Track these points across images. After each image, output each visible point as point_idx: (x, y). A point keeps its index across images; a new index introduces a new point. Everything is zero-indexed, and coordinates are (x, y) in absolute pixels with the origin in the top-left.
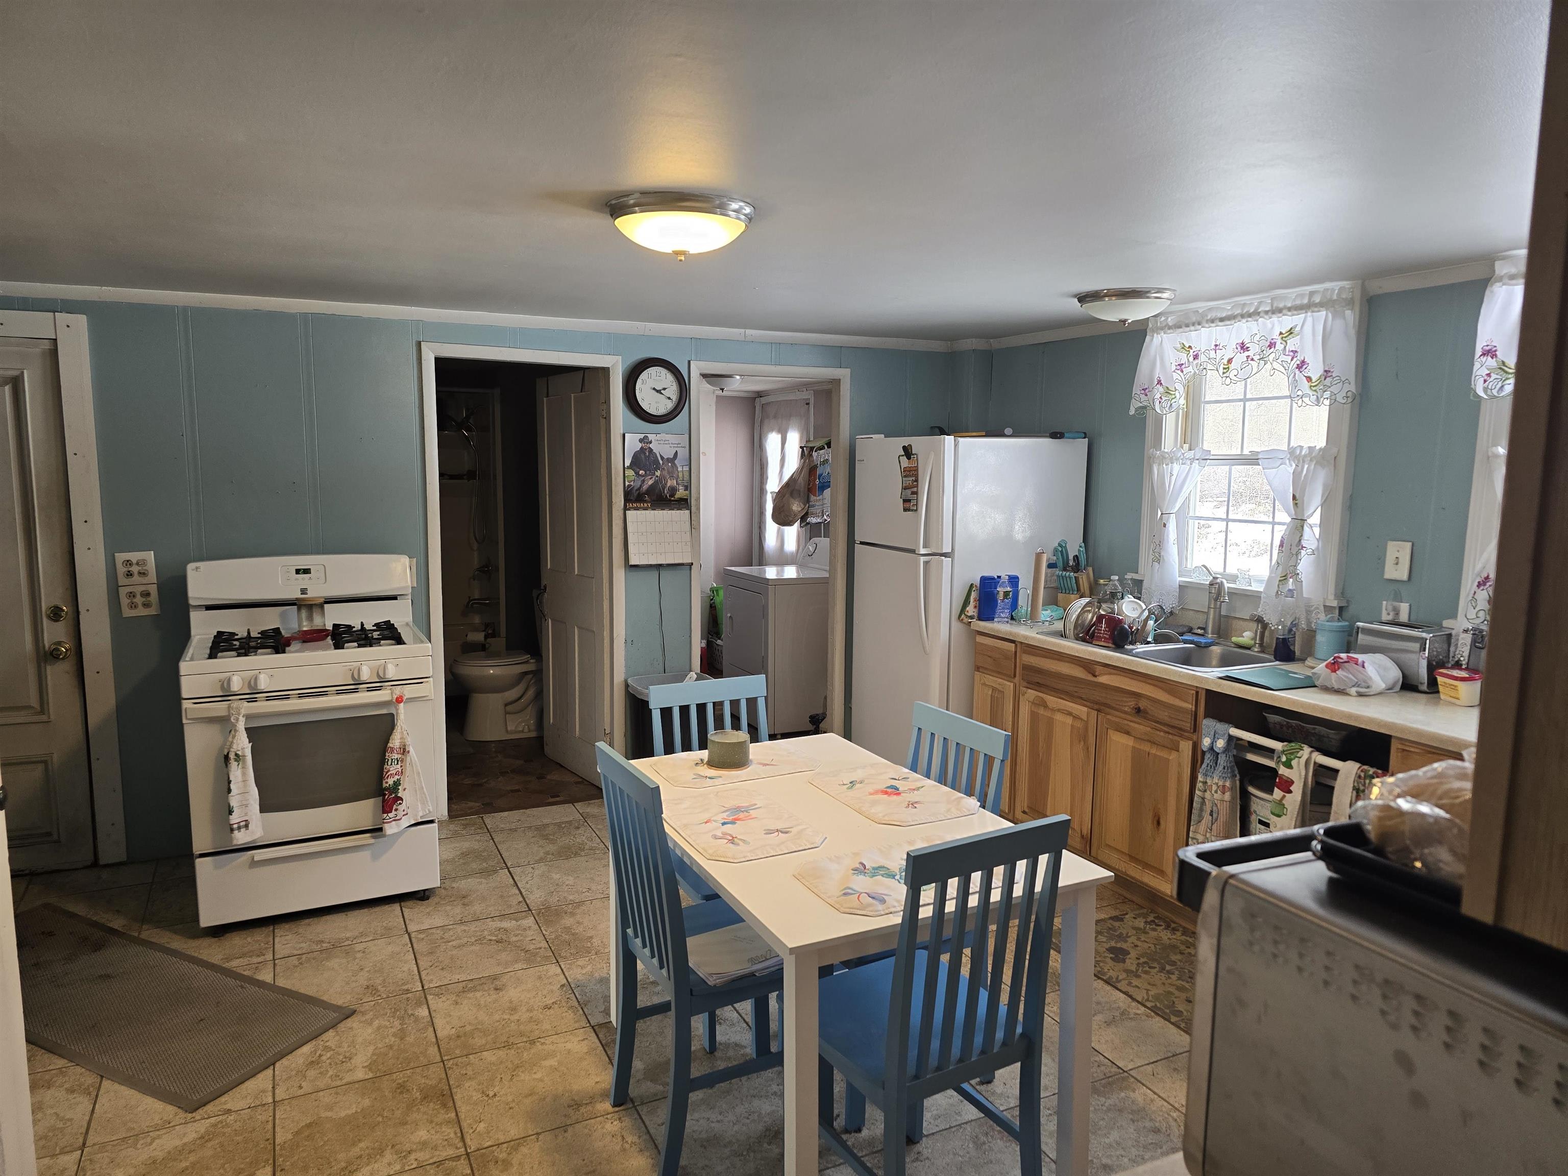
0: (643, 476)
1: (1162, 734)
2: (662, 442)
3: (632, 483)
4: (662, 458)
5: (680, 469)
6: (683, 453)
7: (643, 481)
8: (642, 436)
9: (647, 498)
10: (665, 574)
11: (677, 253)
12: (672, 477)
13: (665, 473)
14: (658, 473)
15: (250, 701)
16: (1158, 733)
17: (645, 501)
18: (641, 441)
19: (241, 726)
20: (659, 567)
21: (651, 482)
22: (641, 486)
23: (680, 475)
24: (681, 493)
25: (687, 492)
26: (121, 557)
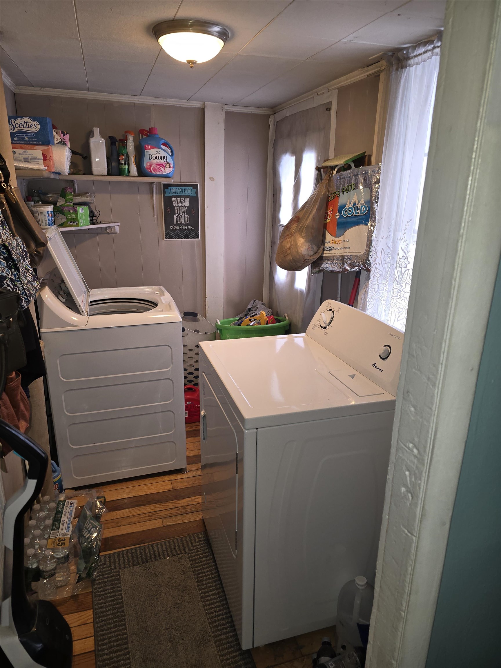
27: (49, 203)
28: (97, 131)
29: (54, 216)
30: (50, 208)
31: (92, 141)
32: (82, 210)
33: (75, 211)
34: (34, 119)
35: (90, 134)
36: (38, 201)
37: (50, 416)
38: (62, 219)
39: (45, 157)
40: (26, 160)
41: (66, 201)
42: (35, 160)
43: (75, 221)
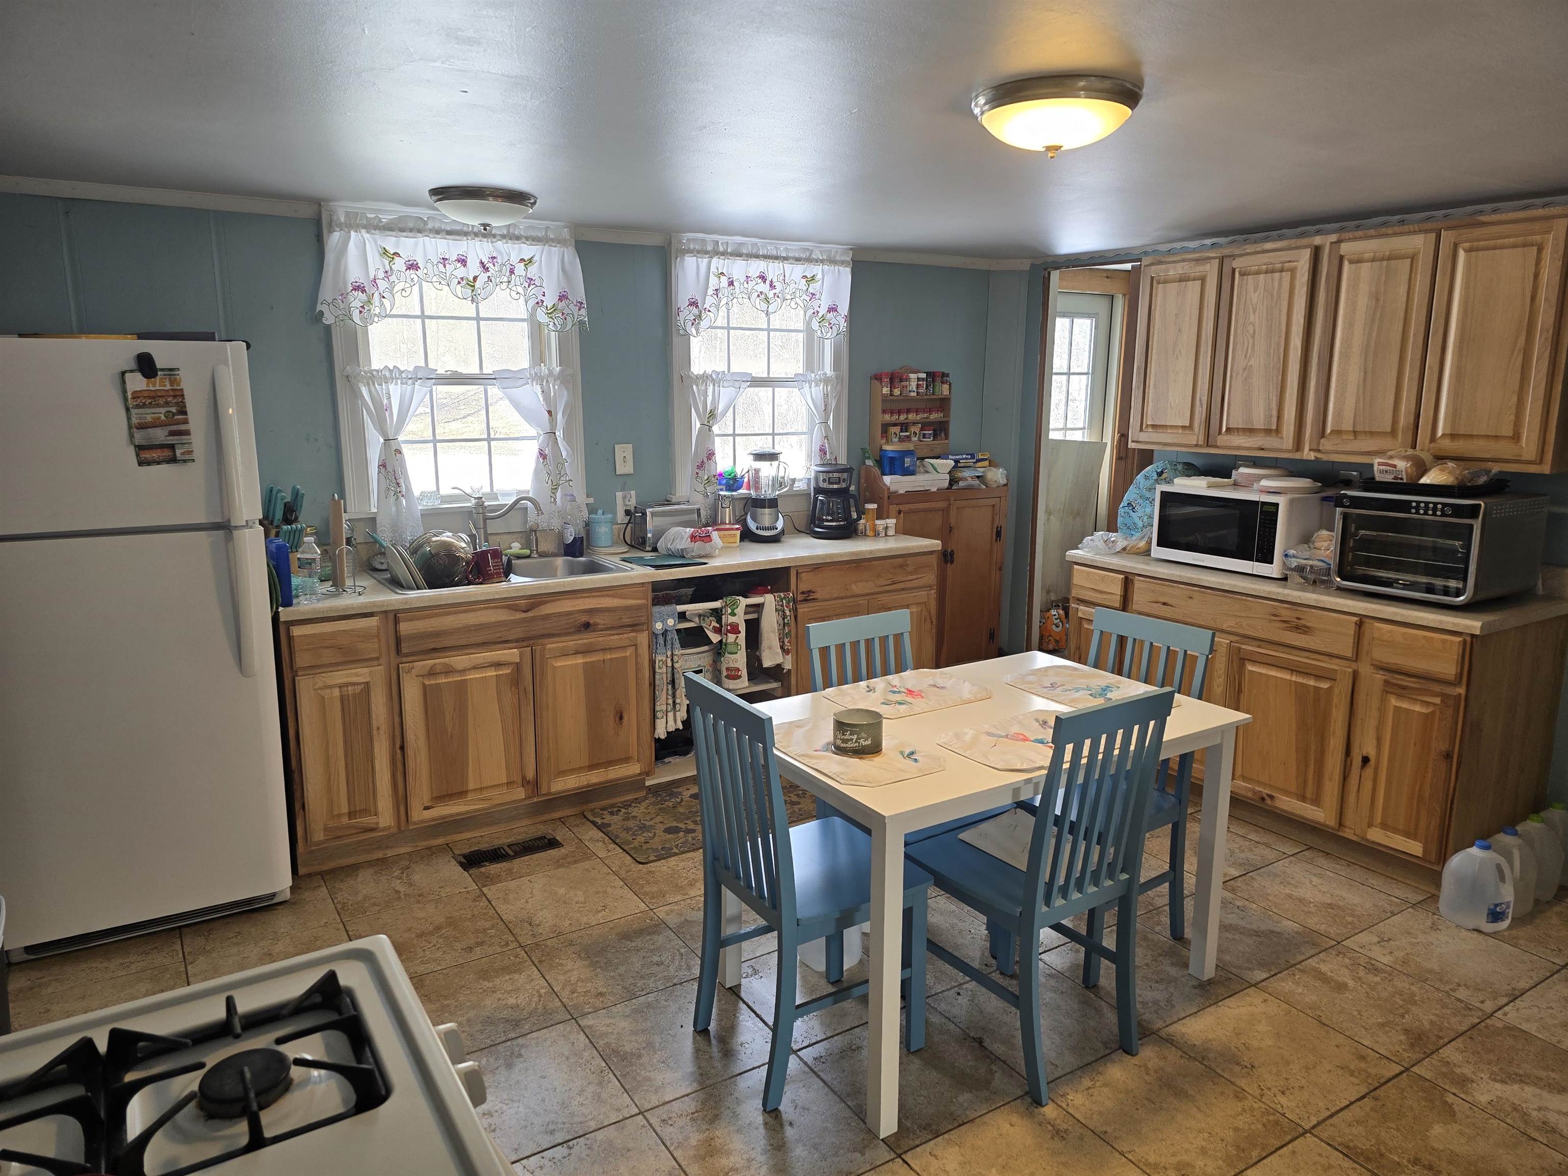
1: (616, 637)
16: (612, 637)
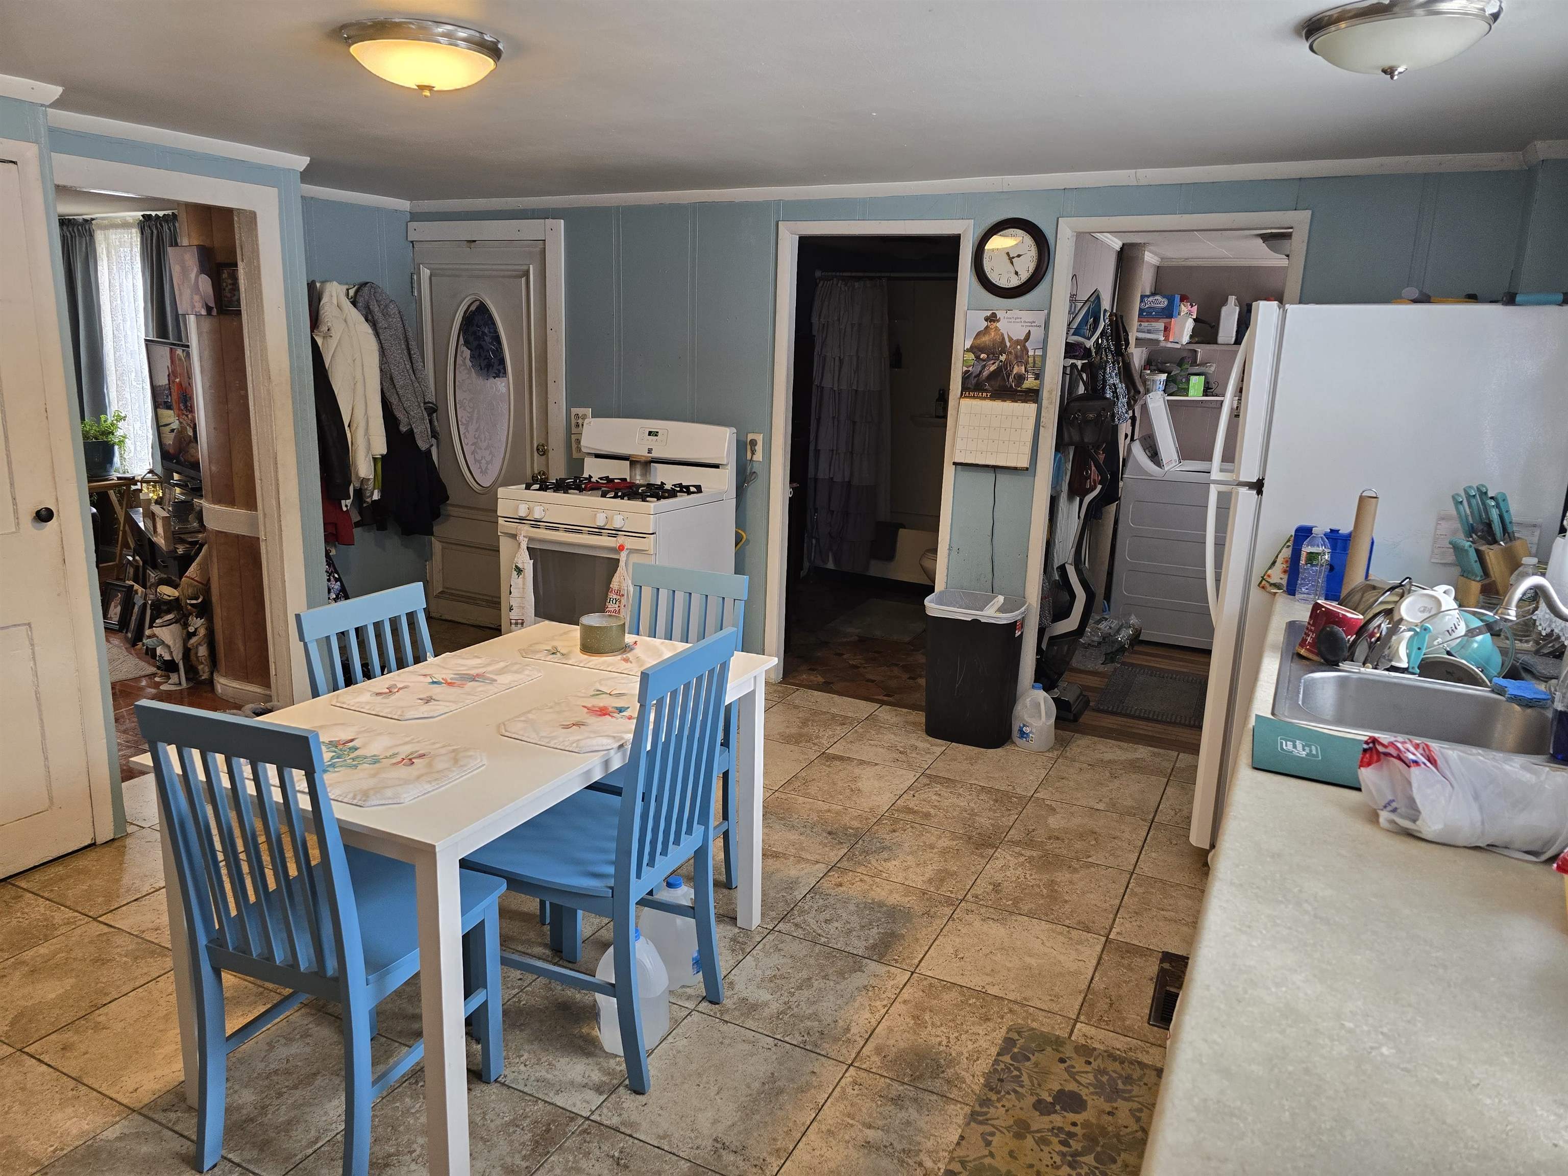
0: (984, 361)
2: (1013, 320)
3: (970, 369)
4: (1010, 339)
5: (1031, 353)
6: (1037, 334)
7: (984, 367)
8: (989, 313)
9: (987, 387)
10: (1002, 478)
11: (422, 88)
12: (1019, 363)
13: (1012, 357)
14: (1003, 358)
15: (533, 526)
17: (986, 391)
18: (986, 319)
19: (524, 545)
20: (995, 468)
21: (993, 368)
22: (980, 372)
23: (1031, 360)
24: (1030, 382)
25: (1038, 382)
26: (574, 411)
27: (1163, 372)
28: (1232, 299)
29: (1166, 385)
30: (1164, 376)
31: (1224, 310)
32: (1194, 380)
33: (1188, 381)
34: (1164, 297)
35: (1224, 302)
36: (1155, 370)
37: (1110, 574)
38: (1174, 388)
39: (1166, 329)
40: (1149, 332)
41: (1181, 370)
42: (1157, 331)
43: (1185, 392)
